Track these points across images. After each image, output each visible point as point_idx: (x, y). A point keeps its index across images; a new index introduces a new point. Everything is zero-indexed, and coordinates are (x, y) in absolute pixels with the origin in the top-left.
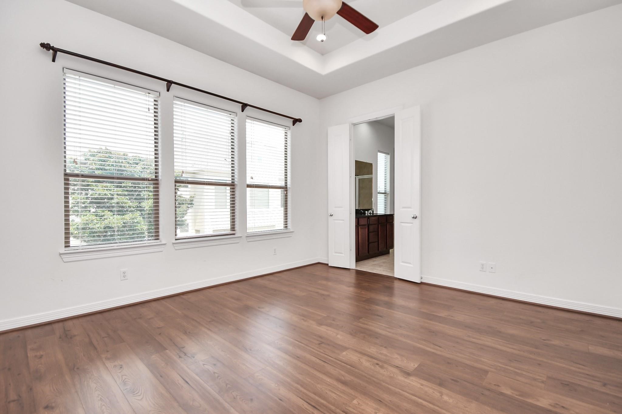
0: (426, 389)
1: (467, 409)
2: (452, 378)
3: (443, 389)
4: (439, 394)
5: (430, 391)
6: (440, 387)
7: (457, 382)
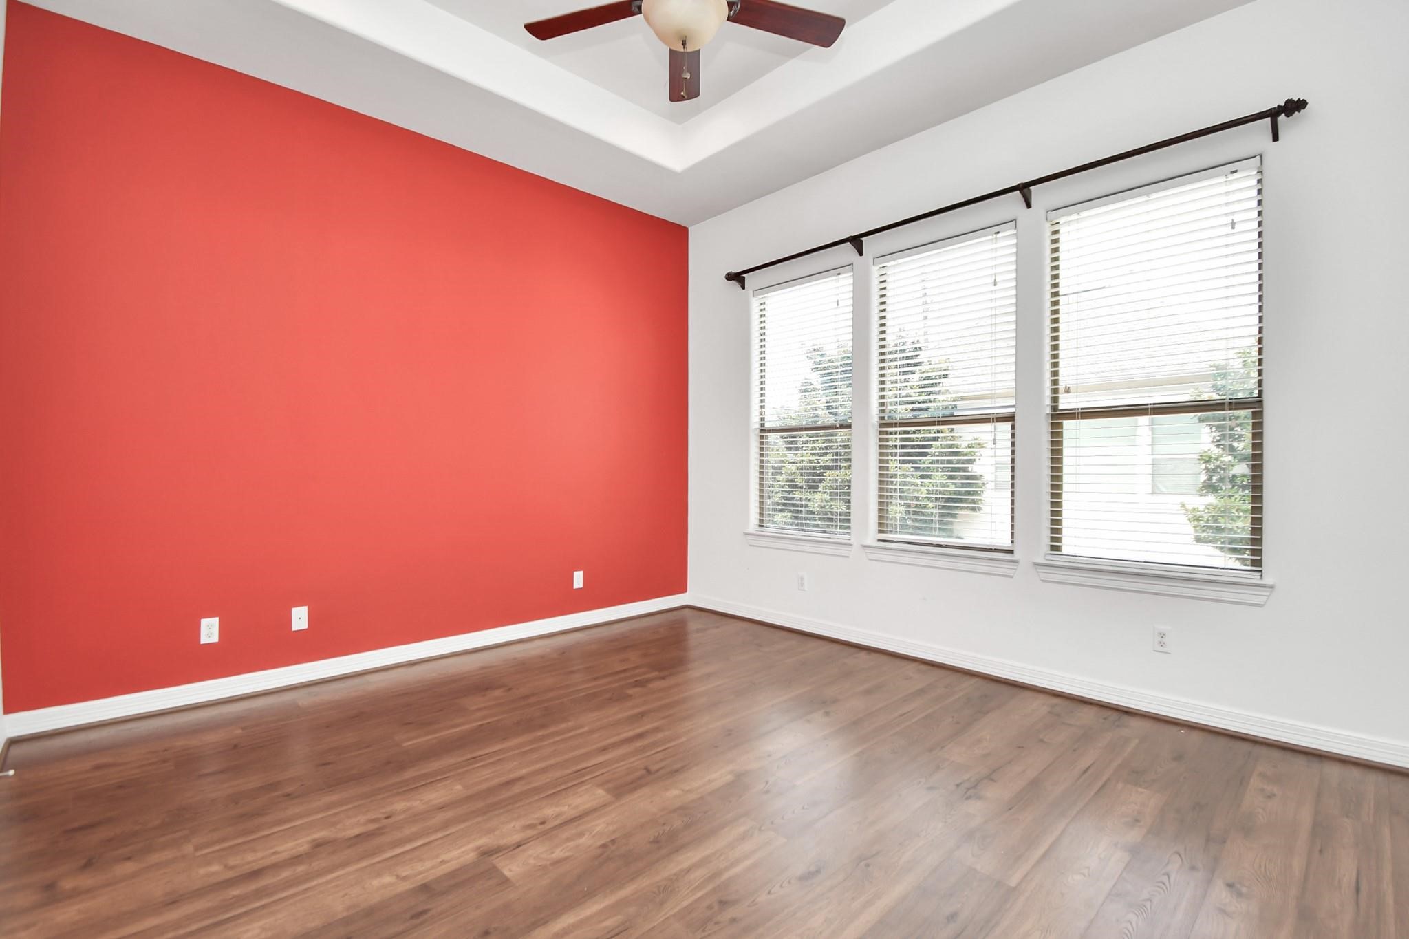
0: (428, 864)
1: (341, 894)
2: (429, 915)
3: (412, 886)
4: (404, 874)
5: (419, 867)
6: (420, 883)
7: (414, 917)
